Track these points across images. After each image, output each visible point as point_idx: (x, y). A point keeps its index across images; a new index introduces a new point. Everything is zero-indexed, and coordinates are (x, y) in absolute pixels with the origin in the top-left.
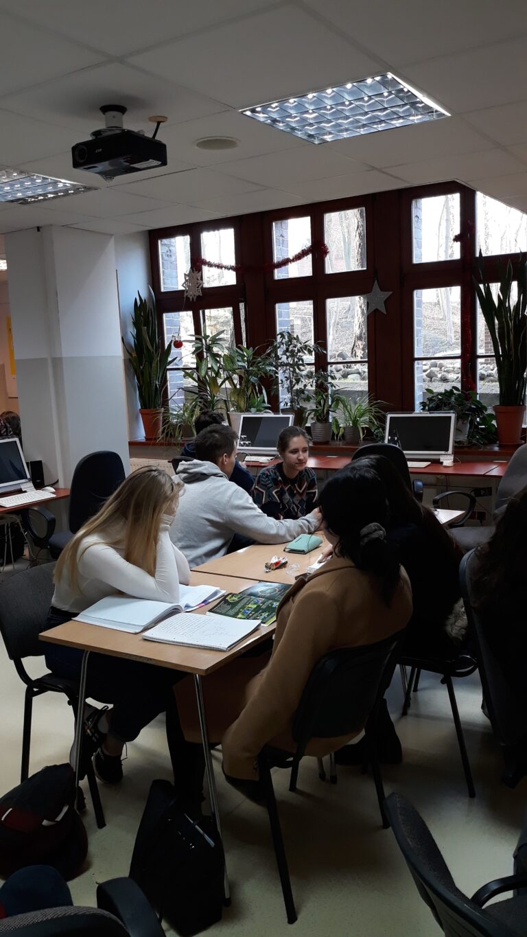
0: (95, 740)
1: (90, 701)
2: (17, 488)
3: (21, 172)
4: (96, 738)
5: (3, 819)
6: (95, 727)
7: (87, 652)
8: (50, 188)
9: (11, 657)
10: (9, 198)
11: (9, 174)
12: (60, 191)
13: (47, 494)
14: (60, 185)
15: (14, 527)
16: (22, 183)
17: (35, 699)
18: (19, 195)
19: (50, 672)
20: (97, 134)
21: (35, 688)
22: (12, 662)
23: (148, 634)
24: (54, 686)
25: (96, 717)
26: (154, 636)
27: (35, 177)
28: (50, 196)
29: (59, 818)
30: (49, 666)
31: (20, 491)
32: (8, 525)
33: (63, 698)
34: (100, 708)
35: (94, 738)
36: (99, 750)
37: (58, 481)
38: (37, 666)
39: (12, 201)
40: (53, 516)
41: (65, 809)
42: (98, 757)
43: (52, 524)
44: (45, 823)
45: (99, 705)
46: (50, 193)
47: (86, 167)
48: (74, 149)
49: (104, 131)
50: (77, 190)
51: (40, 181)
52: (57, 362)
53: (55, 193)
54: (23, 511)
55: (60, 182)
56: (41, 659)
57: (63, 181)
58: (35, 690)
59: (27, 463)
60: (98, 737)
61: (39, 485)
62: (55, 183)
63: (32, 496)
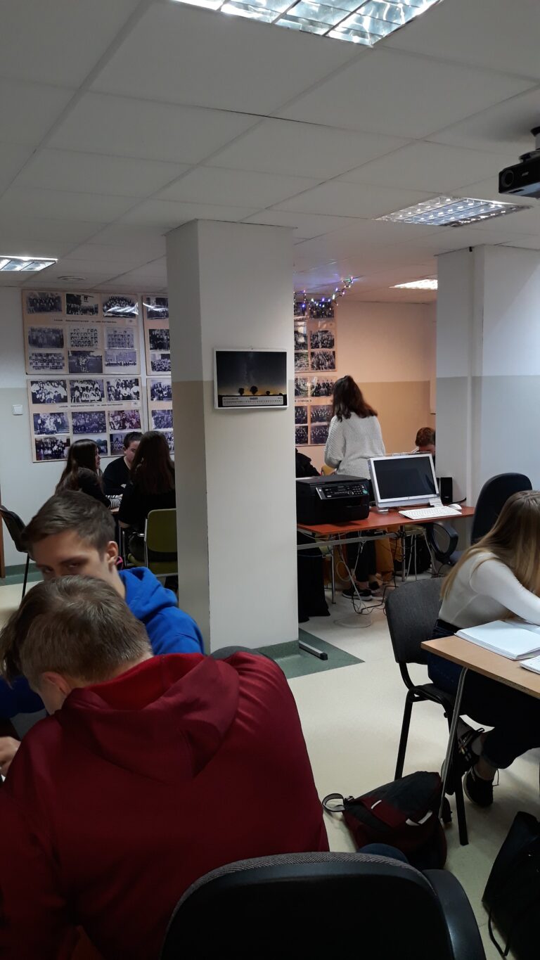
0: (468, 760)
1: (466, 718)
2: (425, 502)
3: (454, 198)
4: (468, 757)
5: (372, 808)
6: (469, 747)
7: (465, 668)
8: (482, 211)
9: (398, 660)
10: (443, 222)
11: (442, 201)
12: (492, 212)
13: (453, 510)
14: (493, 206)
15: (420, 539)
16: (455, 208)
17: (415, 705)
18: (452, 219)
19: (431, 682)
20: (525, 157)
21: (415, 694)
22: (398, 664)
23: (526, 663)
24: (435, 697)
25: (471, 737)
26: (532, 666)
27: (467, 201)
28: (483, 217)
29: (422, 822)
30: (431, 676)
31: (428, 506)
32: (414, 536)
33: (440, 708)
34: (476, 729)
35: (466, 757)
36: (471, 770)
37: (466, 499)
38: (420, 674)
39: (446, 225)
40: (456, 533)
41: (429, 815)
42: (469, 777)
43: (454, 540)
44: (409, 822)
45: (476, 726)
46: (482, 214)
47: (512, 191)
48: (501, 174)
49: (534, 153)
50: (509, 210)
51: (472, 204)
52: (476, 381)
53: (488, 214)
54: (429, 524)
55: (492, 204)
56: (425, 668)
57: (494, 202)
58: (416, 696)
59: (438, 479)
60: (470, 757)
61: (447, 501)
62: (487, 205)
63: (439, 510)
